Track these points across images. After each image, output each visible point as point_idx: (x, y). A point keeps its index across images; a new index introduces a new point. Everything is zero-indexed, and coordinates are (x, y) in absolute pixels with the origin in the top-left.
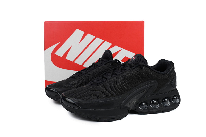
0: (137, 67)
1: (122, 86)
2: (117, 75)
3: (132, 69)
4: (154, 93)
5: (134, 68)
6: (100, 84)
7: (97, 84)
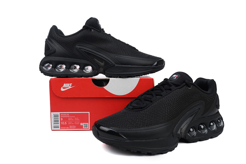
0: (184, 86)
1: (172, 109)
2: (163, 96)
3: (179, 88)
4: (202, 116)
5: (181, 88)
6: (146, 107)
7: (141, 108)
